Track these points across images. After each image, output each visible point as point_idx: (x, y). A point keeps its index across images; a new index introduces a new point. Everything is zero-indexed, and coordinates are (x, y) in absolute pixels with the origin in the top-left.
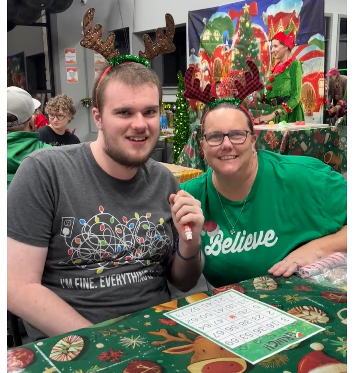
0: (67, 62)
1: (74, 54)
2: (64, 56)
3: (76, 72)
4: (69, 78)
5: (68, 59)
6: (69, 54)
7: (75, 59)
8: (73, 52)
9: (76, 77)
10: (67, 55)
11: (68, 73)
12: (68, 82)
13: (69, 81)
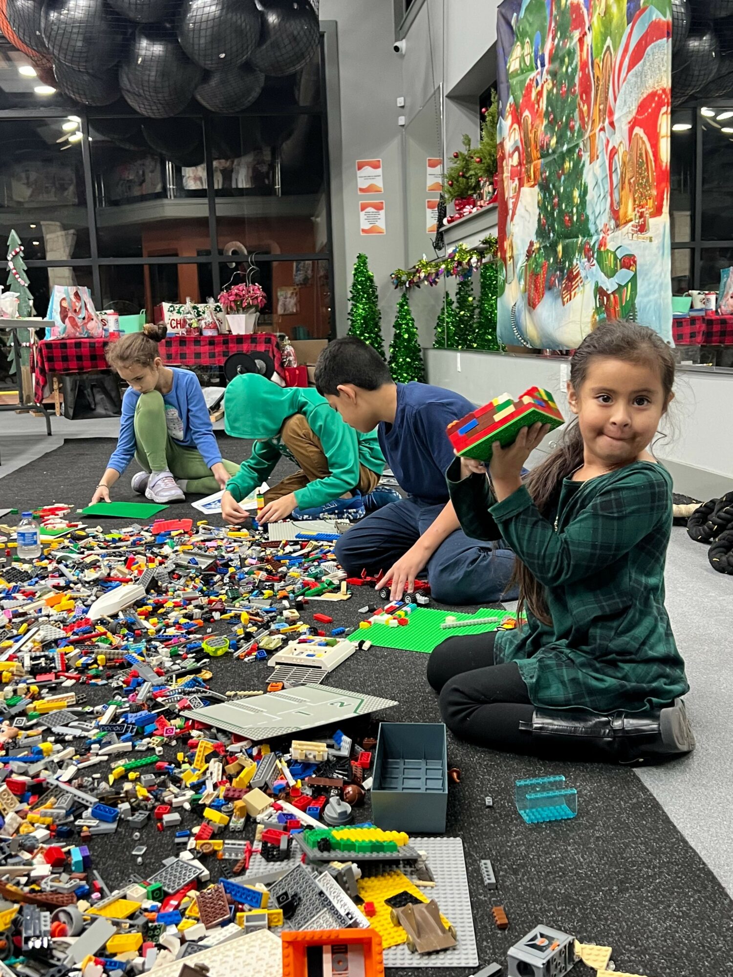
0: (361, 190)
1: (379, 171)
2: (355, 177)
3: (382, 212)
4: (365, 225)
5: (363, 184)
6: (368, 170)
7: (379, 183)
8: (376, 166)
9: (381, 224)
10: (360, 173)
11: (362, 214)
12: (362, 234)
13: (364, 231)
